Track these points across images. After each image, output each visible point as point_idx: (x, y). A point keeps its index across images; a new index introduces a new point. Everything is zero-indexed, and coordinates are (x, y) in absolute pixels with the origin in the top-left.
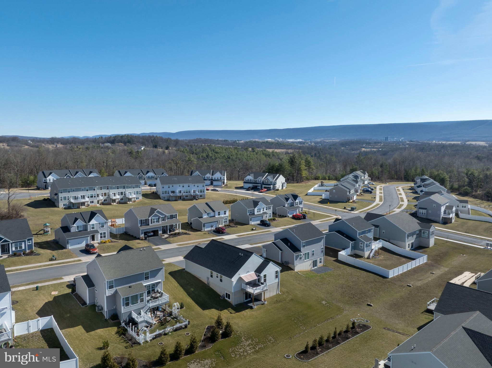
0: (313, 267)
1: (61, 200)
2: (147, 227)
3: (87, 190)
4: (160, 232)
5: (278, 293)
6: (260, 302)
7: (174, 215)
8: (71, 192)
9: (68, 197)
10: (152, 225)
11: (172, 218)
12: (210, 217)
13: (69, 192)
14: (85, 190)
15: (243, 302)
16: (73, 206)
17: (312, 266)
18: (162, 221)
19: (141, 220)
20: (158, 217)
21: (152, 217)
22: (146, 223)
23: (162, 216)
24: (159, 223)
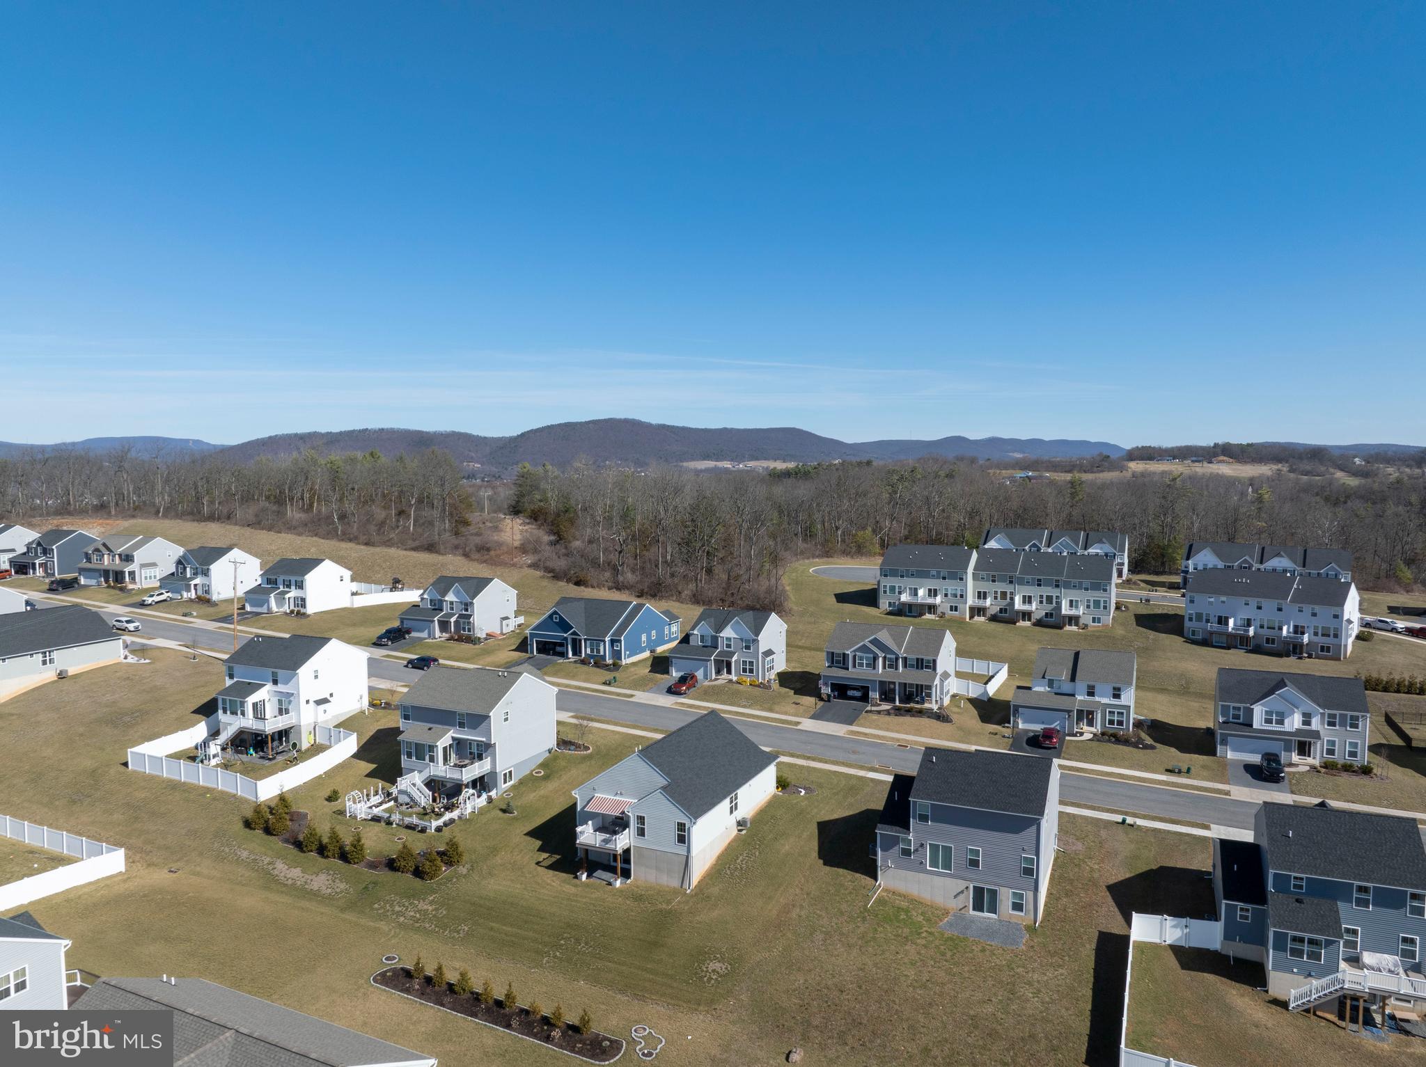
0: (975, 910)
1: (885, 592)
2: (841, 673)
3: (944, 578)
4: (875, 695)
7: (928, 661)
8: (907, 576)
9: (900, 587)
10: (856, 673)
11: (922, 668)
12: (1056, 694)
13: (902, 576)
14: (938, 578)
16: (910, 611)
17: (967, 900)
18: (884, 667)
19: (833, 653)
20: (872, 656)
21: (854, 651)
22: (844, 664)
23: (888, 656)
24: (874, 672)
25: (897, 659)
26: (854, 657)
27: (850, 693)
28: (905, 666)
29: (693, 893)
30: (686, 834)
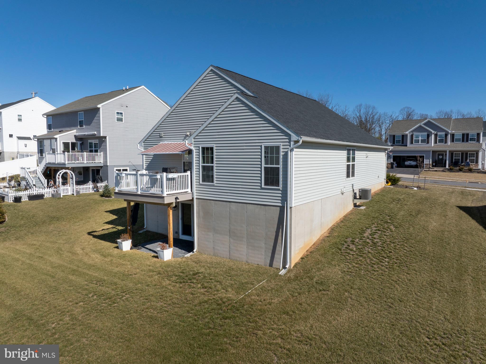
4: (427, 162)
7: (473, 135)
10: (413, 147)
11: (468, 141)
18: (436, 142)
19: (394, 136)
20: (426, 133)
21: (412, 131)
22: (403, 143)
23: (439, 133)
24: (427, 145)
25: (446, 135)
26: (412, 136)
27: (407, 163)
28: (453, 140)
29: (292, 275)
30: (281, 166)
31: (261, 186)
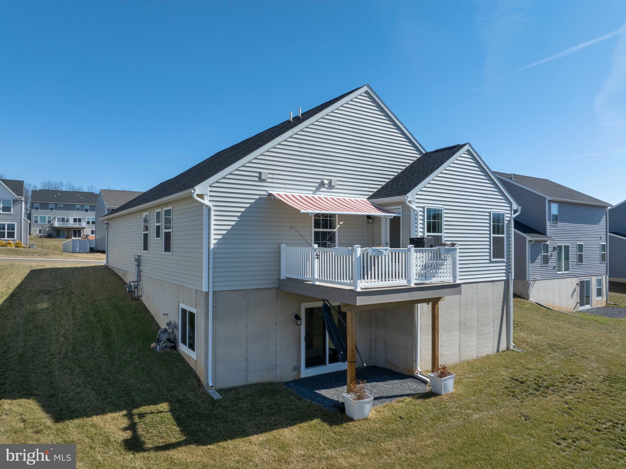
0: (582, 304)
5: (503, 347)
6: (408, 386)
8: (56, 209)
9: (50, 217)
13: (52, 209)
14: (82, 210)
15: (290, 376)
17: (576, 298)
30: (505, 236)
31: (491, 259)
